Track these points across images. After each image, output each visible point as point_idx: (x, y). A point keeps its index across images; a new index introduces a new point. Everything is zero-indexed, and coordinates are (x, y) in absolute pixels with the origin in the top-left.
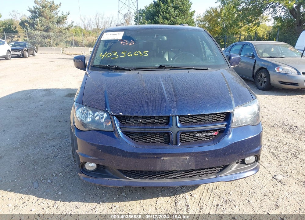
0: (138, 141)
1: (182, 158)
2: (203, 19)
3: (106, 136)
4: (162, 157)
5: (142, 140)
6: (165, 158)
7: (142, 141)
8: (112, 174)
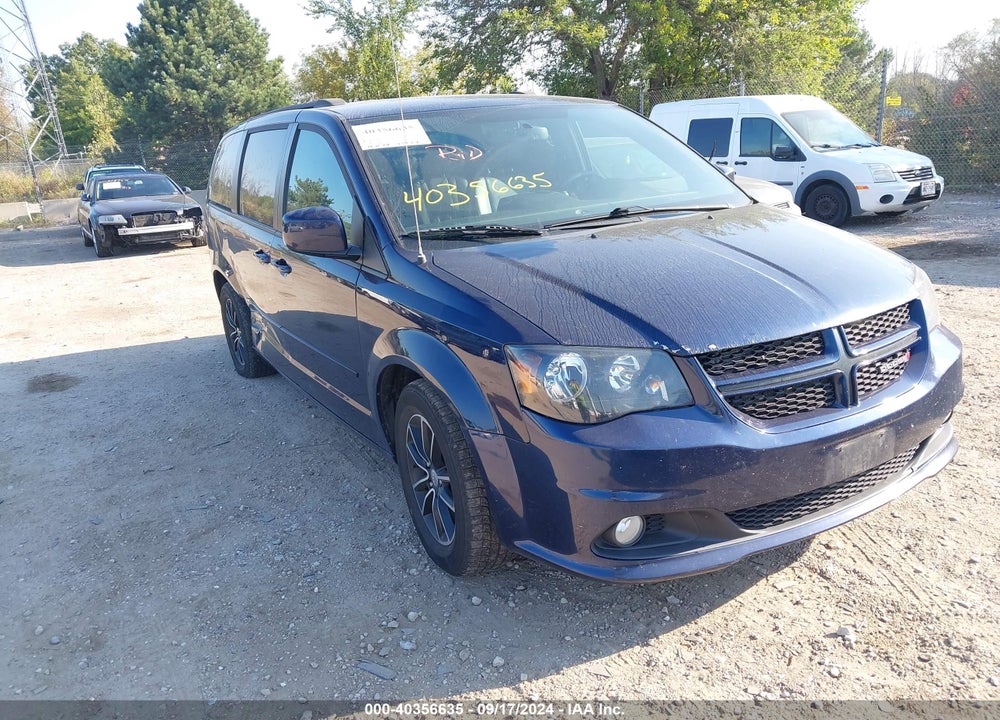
0: (765, 416)
1: (873, 434)
2: (297, 85)
3: (682, 421)
4: (835, 445)
5: (775, 411)
6: (842, 446)
7: (777, 414)
8: (692, 537)
